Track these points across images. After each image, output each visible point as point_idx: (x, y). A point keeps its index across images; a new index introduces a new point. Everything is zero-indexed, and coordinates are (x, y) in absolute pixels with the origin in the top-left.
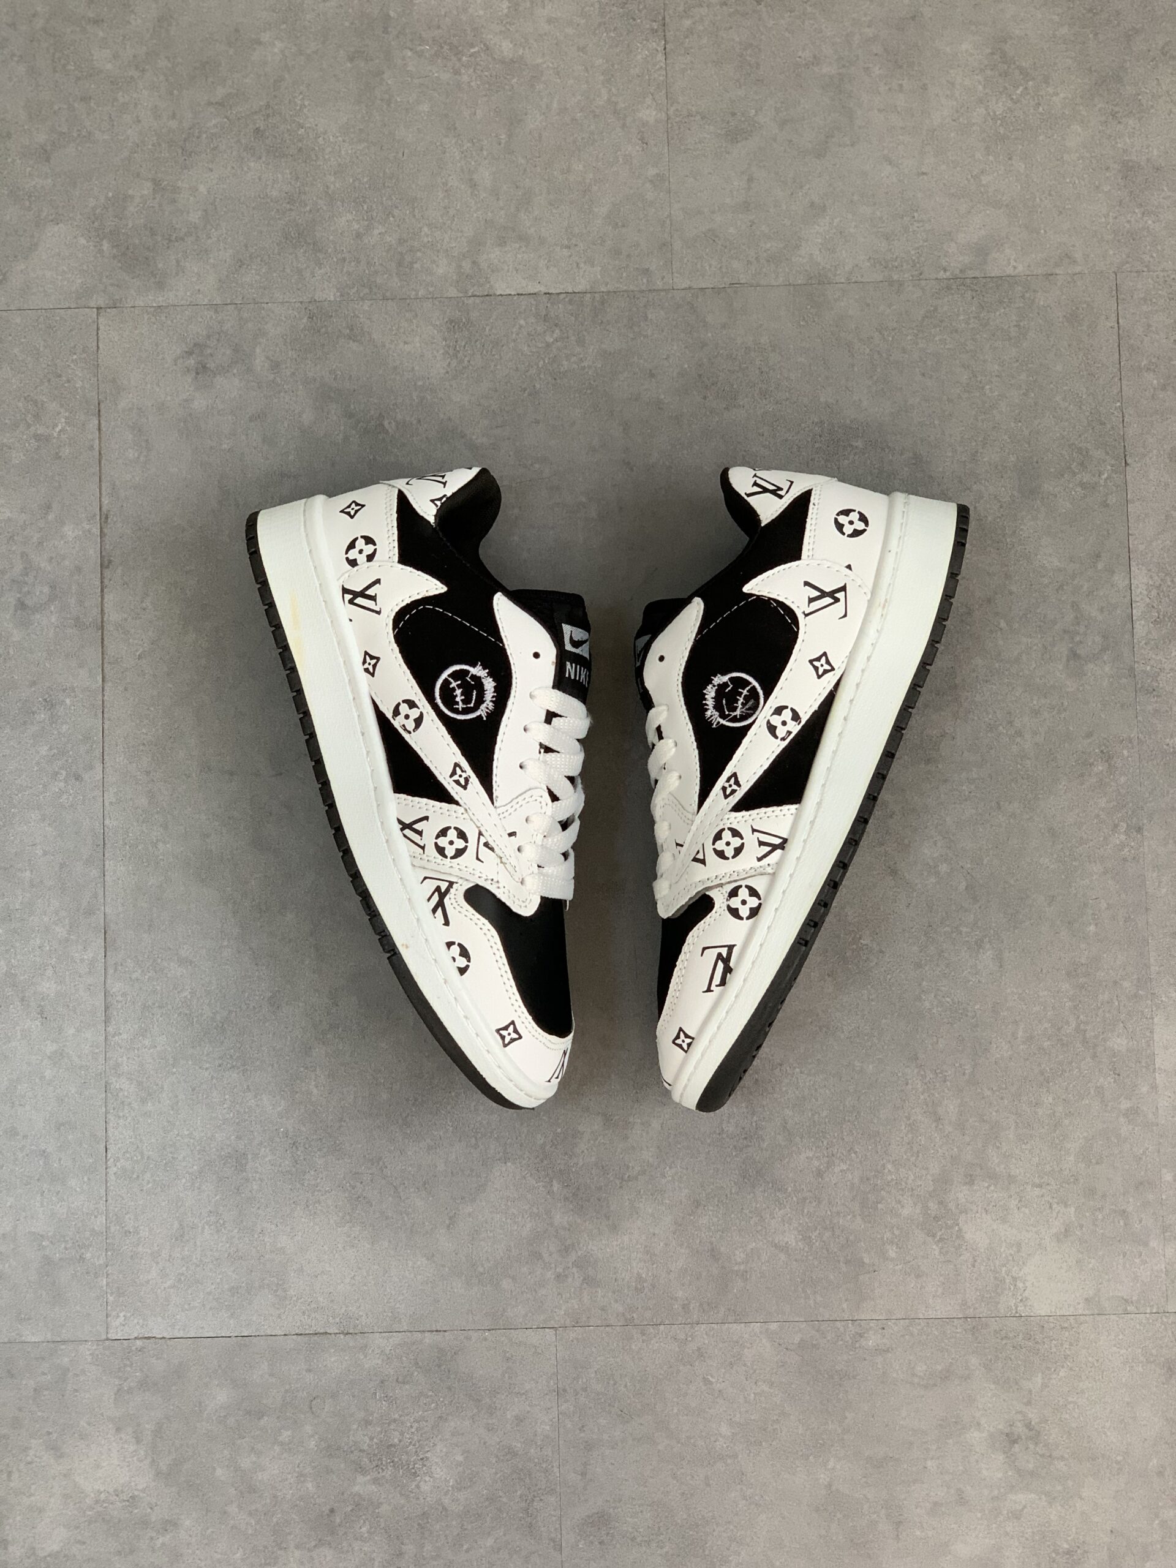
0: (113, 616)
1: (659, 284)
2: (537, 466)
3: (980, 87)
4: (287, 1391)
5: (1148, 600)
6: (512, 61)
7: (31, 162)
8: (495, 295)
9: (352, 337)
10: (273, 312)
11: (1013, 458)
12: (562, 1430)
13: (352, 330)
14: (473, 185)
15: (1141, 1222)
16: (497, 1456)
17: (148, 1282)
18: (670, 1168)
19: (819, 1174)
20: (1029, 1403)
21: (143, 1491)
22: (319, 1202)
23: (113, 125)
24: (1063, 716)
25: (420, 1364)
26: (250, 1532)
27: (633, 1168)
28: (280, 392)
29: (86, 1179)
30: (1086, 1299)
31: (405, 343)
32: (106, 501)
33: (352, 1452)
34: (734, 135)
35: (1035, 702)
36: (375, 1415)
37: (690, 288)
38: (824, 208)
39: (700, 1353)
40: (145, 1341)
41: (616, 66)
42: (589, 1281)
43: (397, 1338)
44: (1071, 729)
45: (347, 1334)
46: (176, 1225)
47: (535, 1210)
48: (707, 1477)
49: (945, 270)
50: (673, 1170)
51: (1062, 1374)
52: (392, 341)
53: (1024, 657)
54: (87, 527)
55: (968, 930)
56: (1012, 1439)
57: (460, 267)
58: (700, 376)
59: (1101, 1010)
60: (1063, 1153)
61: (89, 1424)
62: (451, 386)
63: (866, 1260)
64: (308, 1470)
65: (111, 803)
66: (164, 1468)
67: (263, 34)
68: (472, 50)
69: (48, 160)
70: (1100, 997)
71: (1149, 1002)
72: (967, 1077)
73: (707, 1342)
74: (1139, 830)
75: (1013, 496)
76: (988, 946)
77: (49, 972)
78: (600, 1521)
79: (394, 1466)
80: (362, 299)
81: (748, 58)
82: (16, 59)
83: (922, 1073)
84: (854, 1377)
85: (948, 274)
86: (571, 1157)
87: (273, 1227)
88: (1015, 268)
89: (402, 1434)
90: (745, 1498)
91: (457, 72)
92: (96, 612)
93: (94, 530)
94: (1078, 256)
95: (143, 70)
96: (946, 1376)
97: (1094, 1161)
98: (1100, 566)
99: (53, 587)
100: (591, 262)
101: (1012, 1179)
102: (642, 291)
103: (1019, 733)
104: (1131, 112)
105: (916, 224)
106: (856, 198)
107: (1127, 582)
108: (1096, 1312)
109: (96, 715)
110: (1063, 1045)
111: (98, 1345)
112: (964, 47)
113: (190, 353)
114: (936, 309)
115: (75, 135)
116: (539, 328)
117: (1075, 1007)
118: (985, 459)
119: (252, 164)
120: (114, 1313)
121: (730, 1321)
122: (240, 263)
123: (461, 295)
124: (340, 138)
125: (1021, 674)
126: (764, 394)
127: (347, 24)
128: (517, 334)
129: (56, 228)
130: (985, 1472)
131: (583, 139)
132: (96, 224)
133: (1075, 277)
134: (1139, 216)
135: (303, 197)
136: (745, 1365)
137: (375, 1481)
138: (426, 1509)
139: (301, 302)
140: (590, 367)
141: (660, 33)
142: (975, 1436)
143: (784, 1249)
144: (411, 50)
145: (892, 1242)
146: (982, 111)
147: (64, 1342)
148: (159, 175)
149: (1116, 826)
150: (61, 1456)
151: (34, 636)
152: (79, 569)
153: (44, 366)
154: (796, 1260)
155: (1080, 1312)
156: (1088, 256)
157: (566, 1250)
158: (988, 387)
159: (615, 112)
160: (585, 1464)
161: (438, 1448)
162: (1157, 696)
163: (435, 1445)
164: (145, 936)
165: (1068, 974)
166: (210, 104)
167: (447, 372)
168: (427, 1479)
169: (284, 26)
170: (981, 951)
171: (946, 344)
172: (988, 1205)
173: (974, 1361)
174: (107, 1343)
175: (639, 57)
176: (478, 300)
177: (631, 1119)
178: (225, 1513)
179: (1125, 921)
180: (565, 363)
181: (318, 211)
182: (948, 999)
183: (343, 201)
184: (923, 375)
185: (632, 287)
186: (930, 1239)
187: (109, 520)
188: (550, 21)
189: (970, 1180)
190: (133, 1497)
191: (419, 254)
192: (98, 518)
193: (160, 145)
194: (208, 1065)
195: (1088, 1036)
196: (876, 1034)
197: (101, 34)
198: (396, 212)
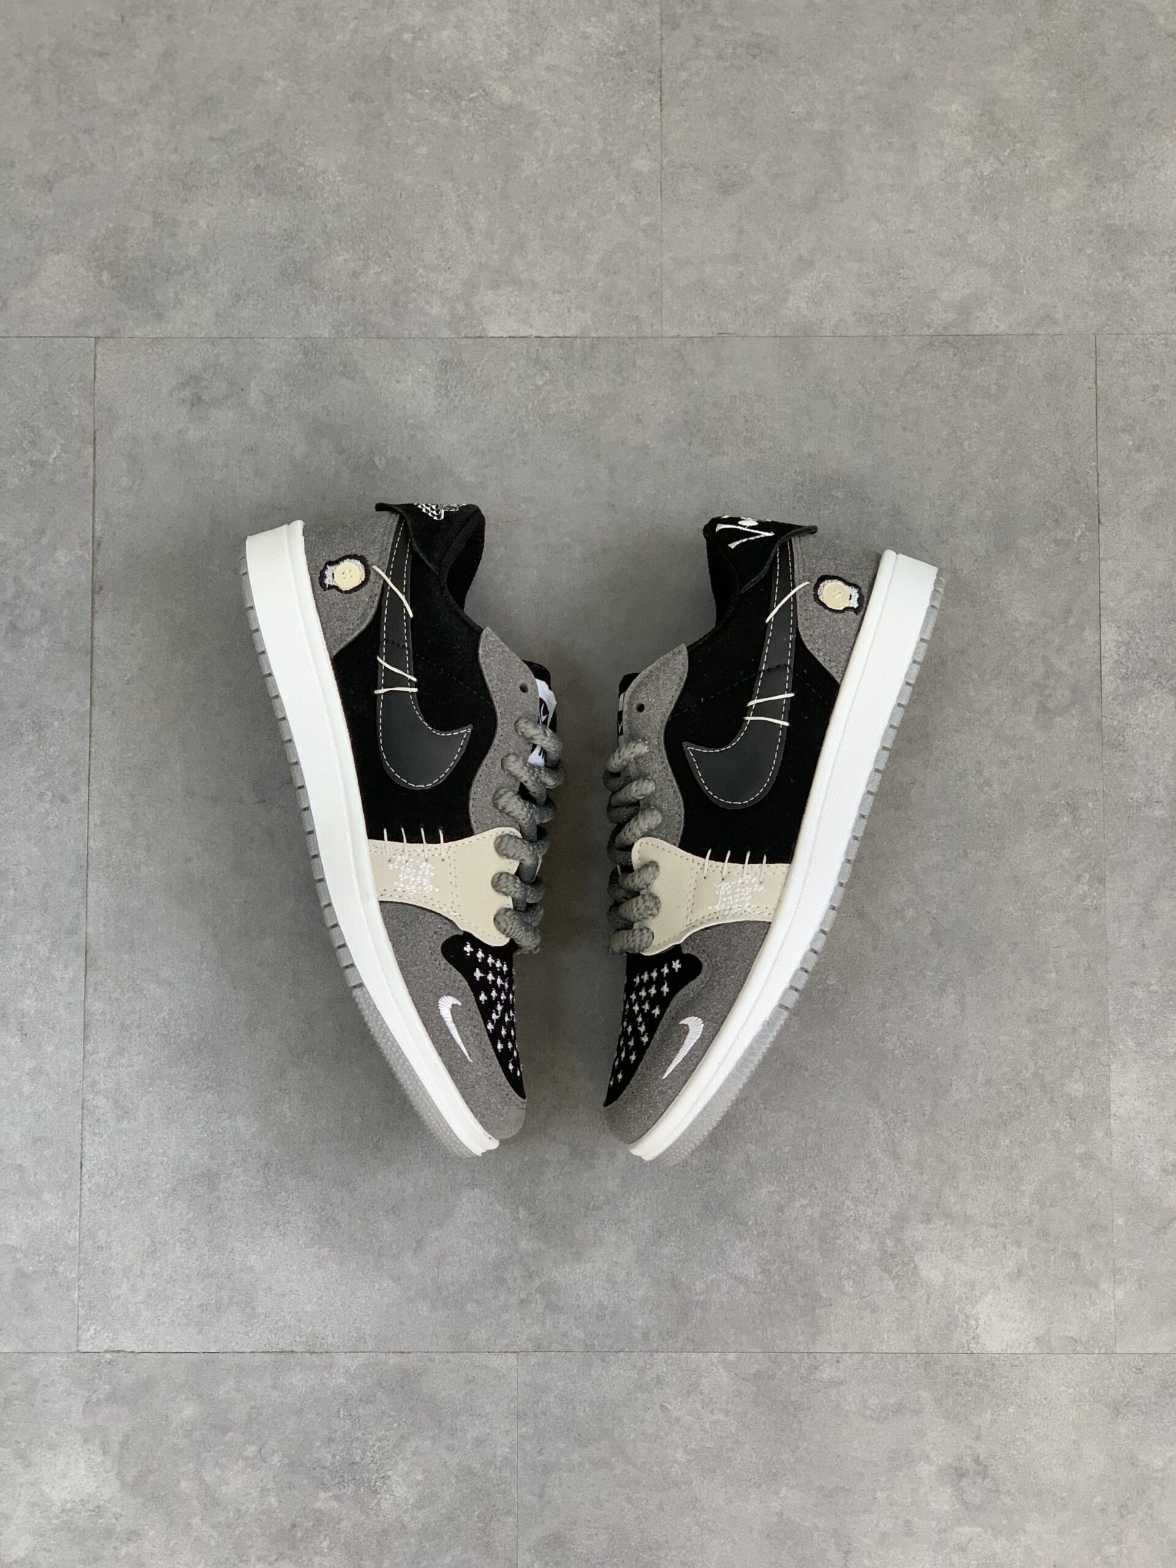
0: (103, 641)
1: (648, 332)
2: (523, 506)
3: (969, 148)
4: (252, 1408)
5: (1116, 657)
6: (510, 107)
7: (33, 191)
8: (487, 337)
9: (343, 374)
10: (268, 347)
11: (989, 513)
12: (521, 1453)
13: (345, 367)
14: (470, 229)
15: (1091, 1264)
16: (456, 1477)
17: (119, 1297)
18: (635, 1198)
19: (780, 1209)
20: (977, 1438)
21: (109, 1501)
22: (289, 1222)
23: (116, 158)
24: (1030, 767)
25: (384, 1384)
26: (213, 1544)
27: (598, 1197)
28: (273, 425)
29: (60, 1195)
30: (1037, 1338)
31: (398, 382)
32: (98, 528)
33: (314, 1469)
34: (726, 188)
35: (1004, 753)
36: (339, 1433)
37: (679, 336)
38: (812, 263)
39: (659, 1381)
40: (116, 1354)
41: (612, 116)
42: (552, 1307)
43: (362, 1358)
44: (1039, 780)
45: (312, 1353)
46: (148, 1242)
47: (501, 1237)
48: (661, 1503)
49: (929, 327)
50: (638, 1201)
51: (1011, 1410)
52: (385, 379)
53: (995, 709)
54: (79, 553)
55: (933, 974)
56: (960, 1473)
57: (453, 308)
58: (686, 422)
59: (1059, 1056)
60: (1018, 1194)
61: (57, 1434)
62: (441, 425)
63: (824, 1295)
64: (271, 1485)
65: (95, 825)
66: (129, 1479)
67: (266, 72)
68: (472, 96)
69: (50, 190)
70: (1059, 1043)
71: (1106, 1050)
72: (927, 1117)
73: (665, 1370)
74: (1102, 881)
75: (987, 551)
76: (951, 990)
77: (30, 991)
78: (556, 1542)
79: (355, 1483)
80: (357, 337)
81: (743, 112)
82: (22, 89)
83: (883, 1112)
84: (809, 1408)
85: (931, 331)
86: (537, 1185)
87: (243, 1246)
88: (997, 327)
89: (364, 1451)
90: (697, 1523)
91: (455, 117)
92: (86, 636)
93: (87, 556)
94: (1059, 316)
95: (147, 104)
96: (899, 1409)
97: (1048, 1203)
98: (1071, 621)
99: (44, 611)
100: (582, 308)
101: (968, 1219)
102: (630, 338)
103: (988, 783)
104: (1115, 177)
105: (902, 281)
106: (843, 253)
107: (1097, 638)
108: (1046, 1351)
109: (83, 738)
110: (1021, 1089)
111: (68, 1357)
112: (953, 108)
113: (185, 385)
114: (918, 365)
115: (78, 165)
116: (529, 372)
117: (1035, 1052)
118: (962, 514)
119: (252, 201)
120: (85, 1327)
121: (688, 1350)
122: (238, 297)
123: (453, 336)
124: (339, 179)
125: (991, 725)
126: (748, 442)
127: (349, 65)
128: (508, 376)
129: (56, 258)
130: (933, 1505)
131: (578, 186)
132: (97, 254)
133: (1055, 338)
134: (1121, 279)
135: (301, 235)
136: (701, 1393)
137: (337, 1498)
138: (386, 1526)
139: (297, 338)
140: (578, 410)
141: (657, 84)
142: (924, 1470)
143: (742, 1280)
144: (411, 93)
145: (848, 1278)
146: (969, 171)
147: (35, 1353)
148: (160, 208)
149: (1079, 877)
150: (29, 1465)
151: (23, 659)
152: (70, 594)
153: (41, 393)
154: (755, 1293)
155: (1030, 1350)
156: (1069, 316)
157: (530, 1276)
158: (967, 443)
159: (610, 162)
160: (543, 1486)
161: (401, 1465)
162: (1124, 751)
163: (396, 1463)
164: (126, 957)
165: (1029, 1020)
166: (212, 139)
167: (438, 412)
168: (388, 1496)
169: (287, 65)
170: (944, 995)
171: (927, 399)
172: (945, 1243)
173: (925, 1395)
174: (77, 1355)
175: (635, 107)
176: (470, 342)
177: (597, 1149)
178: (189, 1525)
179: (1086, 970)
180: (553, 406)
181: (315, 249)
182: (911, 1041)
183: (340, 241)
184: (904, 429)
185: (622, 334)
186: (885, 1275)
187: (102, 547)
188: (548, 69)
189: (927, 1219)
190: (98, 1507)
191: (414, 295)
192: (90, 544)
193: (161, 179)
194: (184, 1086)
195: (1046, 1081)
196: (839, 1073)
197: (106, 67)
198: (392, 252)
